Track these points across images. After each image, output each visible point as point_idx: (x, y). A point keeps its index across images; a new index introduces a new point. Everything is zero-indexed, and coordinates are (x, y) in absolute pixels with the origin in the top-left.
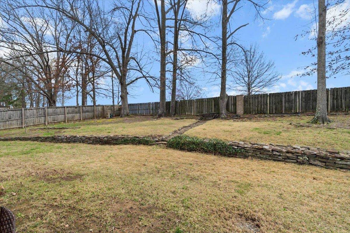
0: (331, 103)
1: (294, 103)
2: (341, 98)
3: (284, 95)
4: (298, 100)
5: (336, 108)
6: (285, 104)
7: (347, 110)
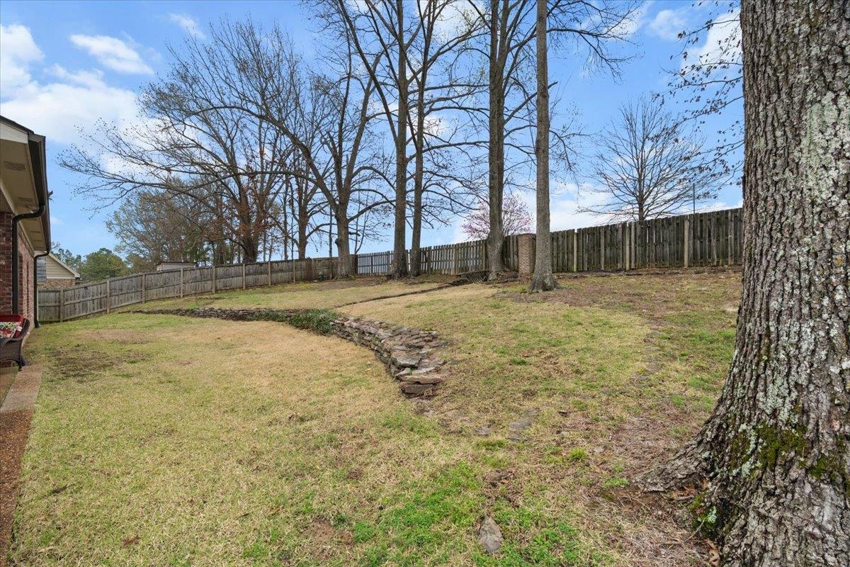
0: (689, 247)
1: (621, 248)
2: (710, 236)
3: (602, 232)
4: (628, 242)
5: (699, 258)
6: (605, 250)
7: (720, 263)
